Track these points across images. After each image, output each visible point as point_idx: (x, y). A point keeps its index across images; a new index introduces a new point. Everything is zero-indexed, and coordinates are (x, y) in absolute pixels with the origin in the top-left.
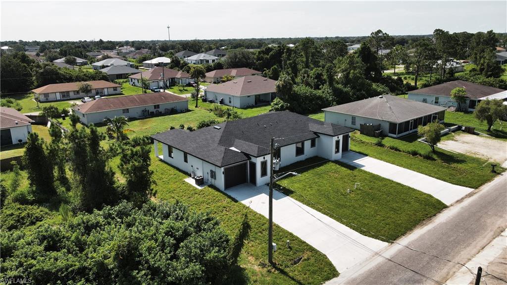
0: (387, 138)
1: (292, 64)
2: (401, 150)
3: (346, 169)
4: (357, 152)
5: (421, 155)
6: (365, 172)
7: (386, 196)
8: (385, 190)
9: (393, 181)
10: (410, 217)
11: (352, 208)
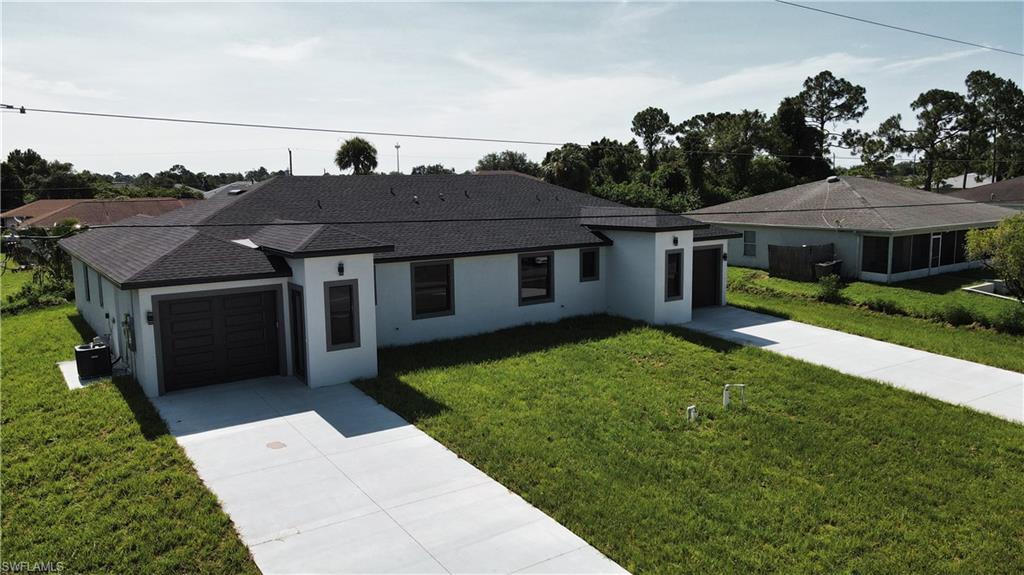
0: (856, 283)
1: (613, 165)
2: (908, 311)
3: (702, 348)
4: (754, 310)
5: (985, 323)
6: (776, 358)
7: (865, 441)
8: (860, 417)
9: (890, 388)
10: (1008, 543)
11: (692, 483)
